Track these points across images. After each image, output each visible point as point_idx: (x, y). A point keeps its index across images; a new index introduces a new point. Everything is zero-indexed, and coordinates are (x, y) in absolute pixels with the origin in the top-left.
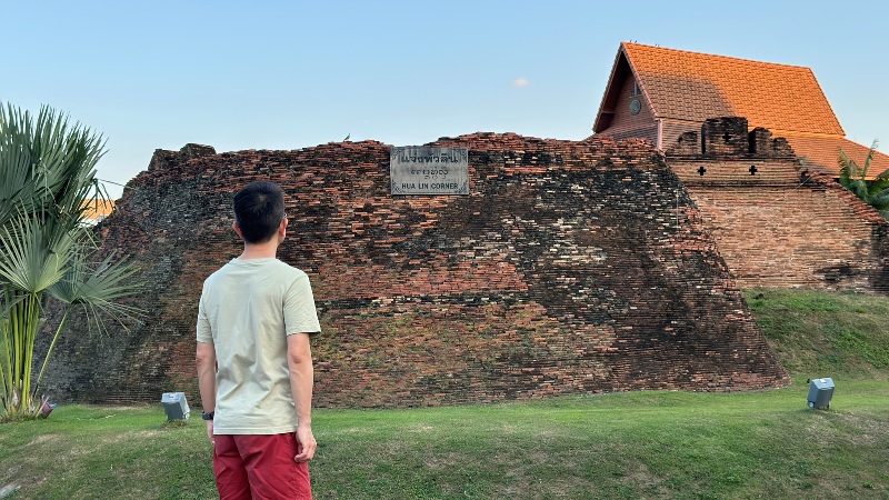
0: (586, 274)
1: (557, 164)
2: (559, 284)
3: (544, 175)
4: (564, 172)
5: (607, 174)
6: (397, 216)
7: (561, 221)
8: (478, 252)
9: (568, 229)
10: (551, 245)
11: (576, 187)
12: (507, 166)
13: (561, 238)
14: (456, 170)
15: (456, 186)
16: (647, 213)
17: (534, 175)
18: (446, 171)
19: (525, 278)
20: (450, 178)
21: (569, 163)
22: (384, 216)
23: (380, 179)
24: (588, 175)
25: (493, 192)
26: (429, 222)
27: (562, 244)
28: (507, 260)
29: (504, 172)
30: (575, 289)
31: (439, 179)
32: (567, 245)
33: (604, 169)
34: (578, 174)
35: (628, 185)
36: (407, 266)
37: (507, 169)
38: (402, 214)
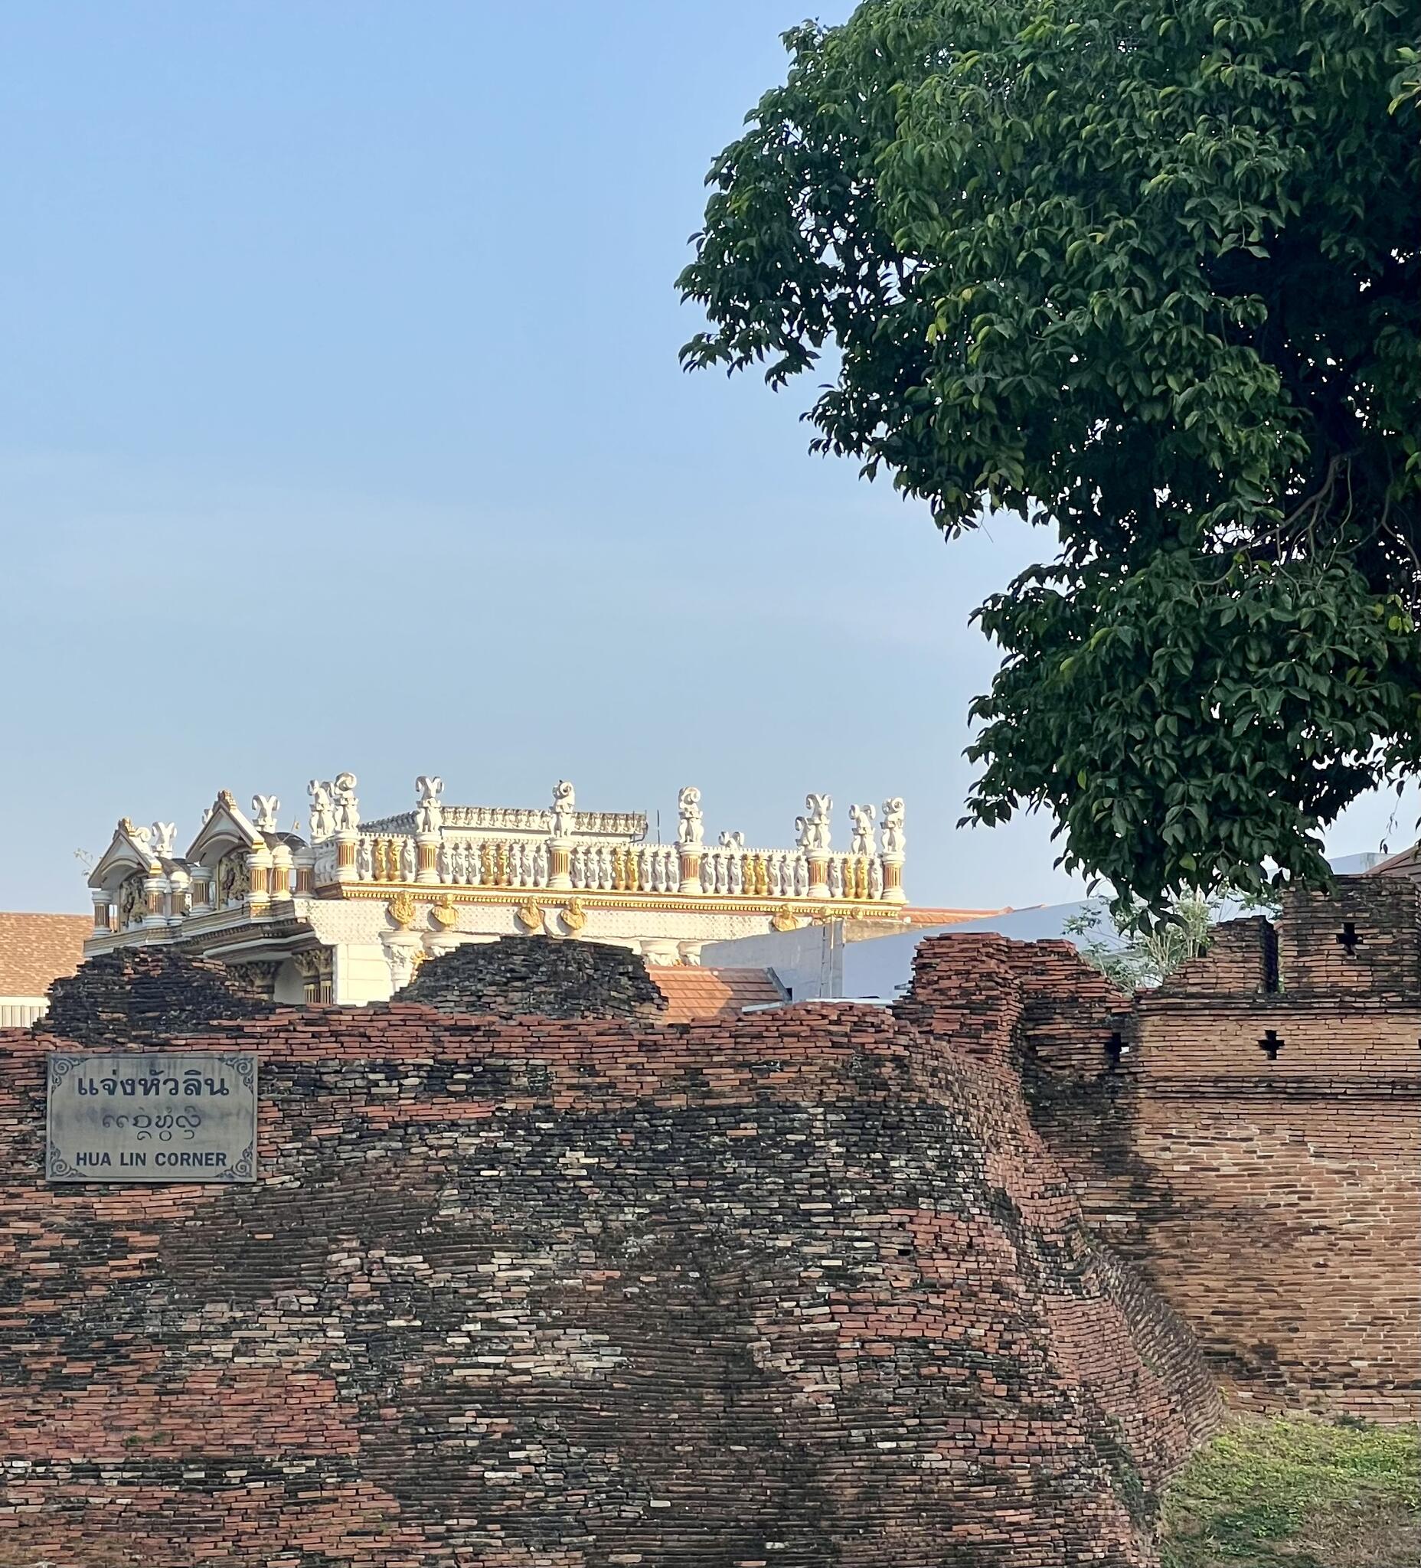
0: (543, 1408)
1: (530, 1092)
2: (455, 1435)
3: (483, 1124)
4: (549, 1113)
5: (685, 1119)
6: (54, 1240)
7: (502, 1259)
8: (246, 1346)
9: (518, 1281)
10: (453, 1328)
11: (577, 1159)
12: (372, 1100)
13: (490, 1307)
14: (225, 1115)
15: (221, 1158)
16: (775, 1230)
17: (453, 1125)
18: (196, 1118)
19: (356, 1418)
20: (208, 1138)
21: (571, 1087)
22: (23, 1240)
23: (24, 1139)
24: (626, 1120)
25: (327, 1174)
26: (134, 1259)
27: (488, 1324)
28: (321, 1368)
29: (365, 1119)
30: (497, 1450)
31: (179, 1142)
32: (504, 1328)
33: (679, 1101)
34: (592, 1119)
35: (741, 1149)
36: (58, 1381)
37: (374, 1111)
38: (70, 1234)
